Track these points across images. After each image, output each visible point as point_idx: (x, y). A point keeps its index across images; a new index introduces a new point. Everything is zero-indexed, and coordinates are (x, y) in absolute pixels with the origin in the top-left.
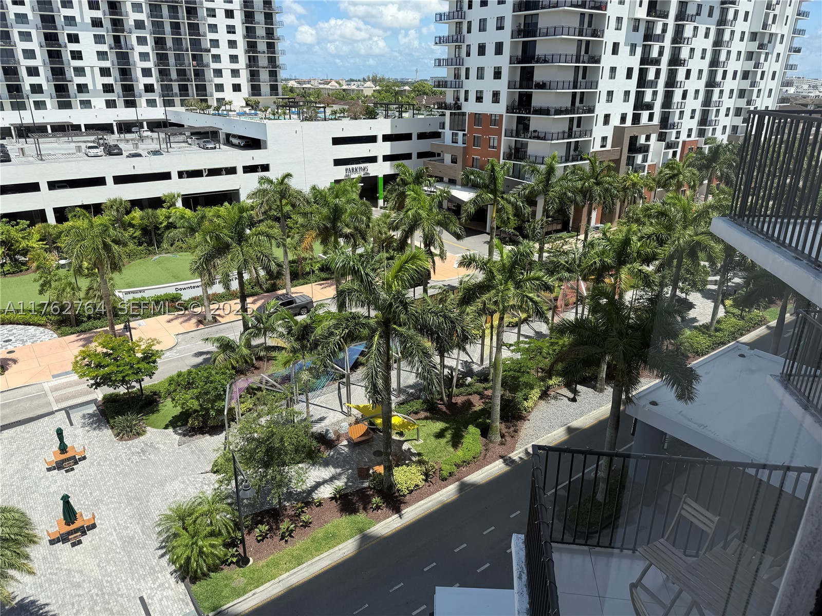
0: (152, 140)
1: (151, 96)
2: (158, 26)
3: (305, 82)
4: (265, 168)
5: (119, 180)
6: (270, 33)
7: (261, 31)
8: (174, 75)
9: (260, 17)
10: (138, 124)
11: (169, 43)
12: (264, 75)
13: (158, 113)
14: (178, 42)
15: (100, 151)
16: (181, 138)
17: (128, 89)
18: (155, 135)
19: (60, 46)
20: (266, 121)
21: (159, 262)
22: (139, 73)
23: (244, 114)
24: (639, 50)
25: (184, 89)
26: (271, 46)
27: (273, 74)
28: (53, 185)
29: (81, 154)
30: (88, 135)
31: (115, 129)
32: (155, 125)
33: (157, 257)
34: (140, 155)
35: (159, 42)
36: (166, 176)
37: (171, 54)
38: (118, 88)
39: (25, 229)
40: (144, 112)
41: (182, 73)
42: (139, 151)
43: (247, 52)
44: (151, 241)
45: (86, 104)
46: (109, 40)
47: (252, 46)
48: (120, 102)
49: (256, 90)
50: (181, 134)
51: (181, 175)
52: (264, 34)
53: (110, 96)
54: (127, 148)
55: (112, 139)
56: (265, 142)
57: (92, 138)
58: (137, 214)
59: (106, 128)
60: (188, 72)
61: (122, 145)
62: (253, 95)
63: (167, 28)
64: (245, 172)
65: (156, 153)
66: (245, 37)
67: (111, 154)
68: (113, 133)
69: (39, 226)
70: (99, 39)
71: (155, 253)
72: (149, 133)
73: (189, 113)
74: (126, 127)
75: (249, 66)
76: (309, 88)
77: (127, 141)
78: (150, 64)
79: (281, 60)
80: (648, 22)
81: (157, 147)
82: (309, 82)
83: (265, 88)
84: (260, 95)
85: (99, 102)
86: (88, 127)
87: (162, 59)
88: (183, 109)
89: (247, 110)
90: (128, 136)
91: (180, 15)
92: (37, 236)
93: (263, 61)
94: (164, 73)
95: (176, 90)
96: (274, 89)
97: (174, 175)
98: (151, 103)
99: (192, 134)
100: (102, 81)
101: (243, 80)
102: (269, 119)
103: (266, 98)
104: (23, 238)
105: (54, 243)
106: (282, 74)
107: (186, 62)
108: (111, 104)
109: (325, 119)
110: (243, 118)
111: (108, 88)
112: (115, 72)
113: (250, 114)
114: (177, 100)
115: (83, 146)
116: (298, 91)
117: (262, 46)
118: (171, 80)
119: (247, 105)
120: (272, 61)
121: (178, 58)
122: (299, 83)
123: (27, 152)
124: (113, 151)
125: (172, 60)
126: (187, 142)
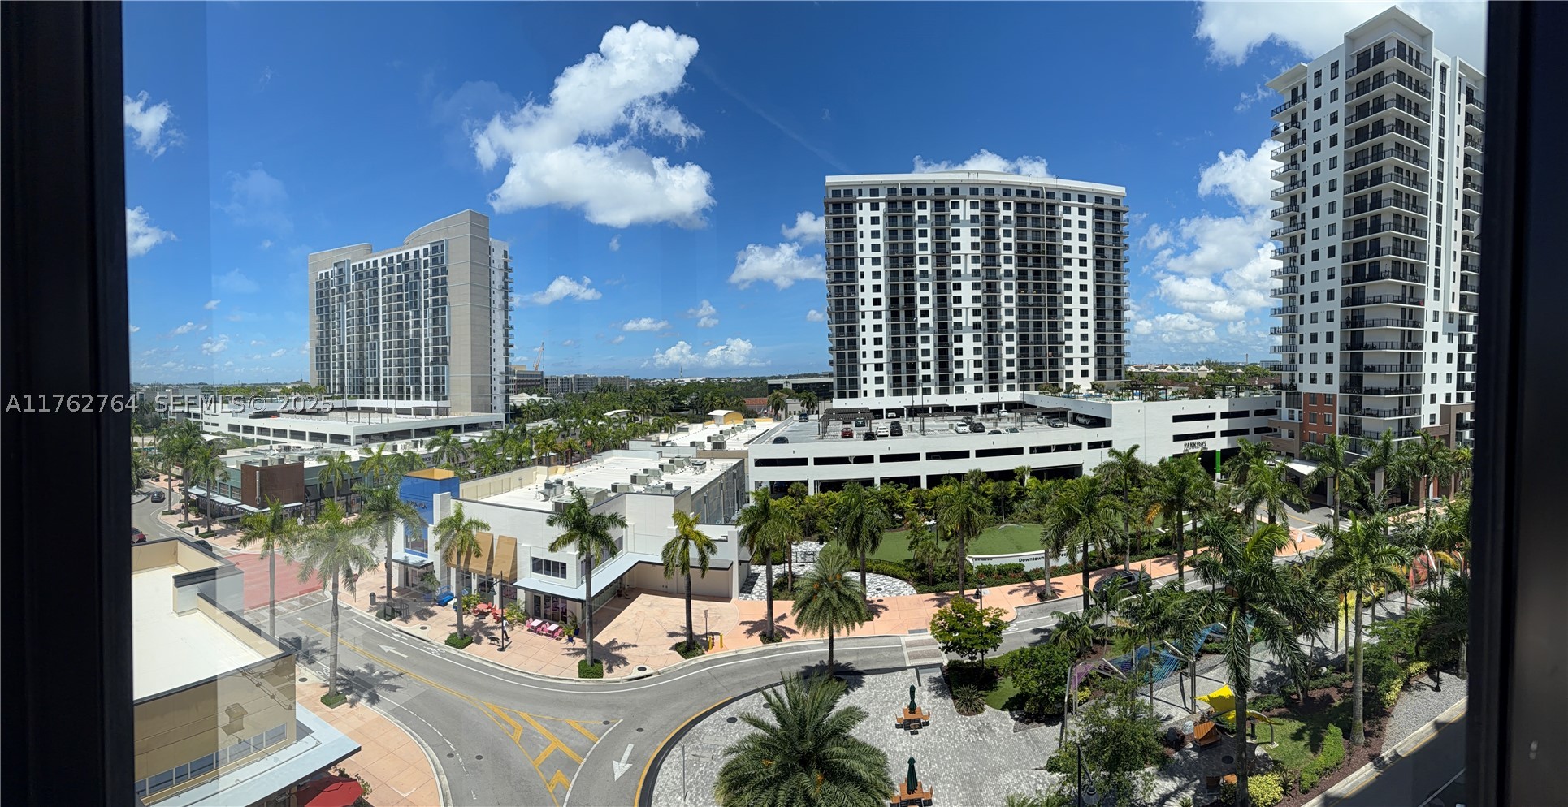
0: (1008, 420)
1: (1011, 382)
2: (1023, 325)
3: (1142, 368)
4: (1108, 444)
5: (981, 453)
6: (1118, 327)
7: (1110, 325)
8: (1032, 364)
9: (1109, 314)
10: (998, 406)
11: (1031, 339)
12: (1110, 362)
13: (1016, 396)
14: (1038, 337)
15: (967, 428)
16: (1033, 417)
17: (994, 377)
18: (1012, 415)
19: (948, 345)
20: (1111, 402)
21: (1005, 532)
22: (1004, 363)
23: (1091, 396)
24: (1456, 339)
25: (1039, 375)
26: (1118, 338)
27: (1118, 361)
28: (930, 456)
29: (952, 431)
30: (957, 415)
31: (979, 409)
32: (1011, 407)
33: (1003, 526)
34: (999, 432)
35: (1023, 338)
36: (1020, 451)
37: (1031, 347)
38: (985, 377)
39: (903, 492)
40: (1005, 396)
41: (1039, 362)
42: (998, 429)
43: (1096, 343)
44: (1000, 510)
45: (960, 390)
46: (984, 338)
47: (1100, 338)
48: (986, 388)
49: (1101, 375)
50: (1033, 414)
51: (1032, 450)
52: (1112, 328)
53: (979, 383)
54: (989, 426)
55: (977, 418)
56: (1110, 420)
57: (961, 418)
58: (991, 485)
59: (972, 409)
60: (1044, 362)
61: (984, 423)
62: (1099, 379)
63: (1031, 326)
64: (1089, 448)
65: (1013, 430)
66: (1095, 331)
67: (975, 431)
68: (977, 413)
69: (914, 489)
70: (977, 338)
71: (1002, 523)
72: (1006, 414)
73: (1041, 395)
74: (988, 408)
75: (1096, 355)
76: (1147, 373)
77: (988, 420)
78: (1013, 356)
79: (1126, 349)
80: (1461, 315)
81: (1013, 425)
82: (1146, 367)
83: (1110, 373)
84: (1105, 379)
85: (969, 388)
86: (959, 408)
87: (1023, 351)
88: (1037, 393)
89: (1093, 392)
90: (990, 416)
91: (1043, 315)
92: (911, 498)
93: (1110, 350)
94: (1024, 363)
95: (1032, 376)
96: (1118, 374)
97: (1027, 451)
98: (1011, 388)
99: (1043, 414)
100: (974, 370)
101: (1091, 367)
102: (1114, 400)
103: (1110, 382)
104: (902, 499)
105: (923, 505)
106: (1126, 361)
107: (1044, 353)
108: (978, 390)
109: (1166, 400)
110: (1089, 400)
111: (978, 377)
112: (985, 364)
113: (1095, 396)
114: (1032, 385)
115: (955, 424)
116: (1136, 375)
117: (1110, 337)
118: (1029, 368)
119: (1093, 388)
120: (1118, 350)
121: (1038, 350)
122: (1136, 367)
123: (914, 428)
124: (977, 429)
125: (1032, 352)
126: (1037, 421)
